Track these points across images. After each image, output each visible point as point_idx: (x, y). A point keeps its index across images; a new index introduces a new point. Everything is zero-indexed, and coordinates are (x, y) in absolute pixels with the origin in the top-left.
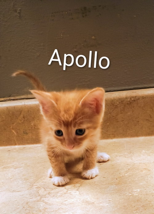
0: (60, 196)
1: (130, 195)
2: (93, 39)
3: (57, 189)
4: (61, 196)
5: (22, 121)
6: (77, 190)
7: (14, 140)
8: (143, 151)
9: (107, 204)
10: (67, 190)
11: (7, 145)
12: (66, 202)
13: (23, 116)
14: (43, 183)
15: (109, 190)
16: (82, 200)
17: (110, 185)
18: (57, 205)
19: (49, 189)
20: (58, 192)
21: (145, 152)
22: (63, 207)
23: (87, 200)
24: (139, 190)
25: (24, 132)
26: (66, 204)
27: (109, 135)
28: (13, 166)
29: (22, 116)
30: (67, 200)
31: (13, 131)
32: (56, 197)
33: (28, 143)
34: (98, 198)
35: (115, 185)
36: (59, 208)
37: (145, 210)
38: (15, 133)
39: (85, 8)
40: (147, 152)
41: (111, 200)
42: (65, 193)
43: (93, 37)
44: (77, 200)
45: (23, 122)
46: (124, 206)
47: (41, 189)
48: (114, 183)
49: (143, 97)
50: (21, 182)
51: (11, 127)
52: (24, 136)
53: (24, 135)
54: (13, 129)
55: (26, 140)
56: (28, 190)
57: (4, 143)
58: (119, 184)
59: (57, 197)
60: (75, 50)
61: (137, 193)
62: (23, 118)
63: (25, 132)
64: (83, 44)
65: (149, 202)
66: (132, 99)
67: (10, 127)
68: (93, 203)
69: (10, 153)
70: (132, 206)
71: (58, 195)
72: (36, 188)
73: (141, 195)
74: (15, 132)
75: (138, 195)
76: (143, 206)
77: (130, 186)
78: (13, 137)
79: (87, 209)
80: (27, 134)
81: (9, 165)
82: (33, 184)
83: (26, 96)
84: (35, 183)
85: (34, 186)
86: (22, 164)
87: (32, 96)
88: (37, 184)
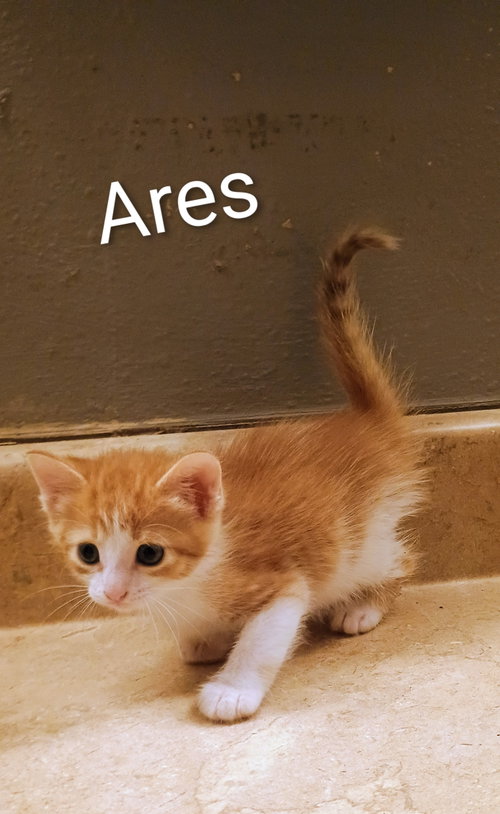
2: (287, 229)
5: (13, 531)
13: (16, 510)
14: (233, 789)
25: (15, 574)
28: (33, 722)
29: (12, 509)
33: (31, 620)
39: (261, 118)
43: (287, 224)
45: (16, 534)
49: (468, 439)
50: (128, 791)
52: (16, 592)
53: (14, 588)
55: (24, 608)
60: (219, 263)
62: (16, 520)
63: (21, 575)
64: (248, 246)
66: (433, 447)
80: (30, 582)
81: (11, 719)
82: (195, 795)
83: (12, 433)
84: (196, 789)
85: (207, 805)
86: (68, 710)
87: (39, 430)
88: (214, 796)
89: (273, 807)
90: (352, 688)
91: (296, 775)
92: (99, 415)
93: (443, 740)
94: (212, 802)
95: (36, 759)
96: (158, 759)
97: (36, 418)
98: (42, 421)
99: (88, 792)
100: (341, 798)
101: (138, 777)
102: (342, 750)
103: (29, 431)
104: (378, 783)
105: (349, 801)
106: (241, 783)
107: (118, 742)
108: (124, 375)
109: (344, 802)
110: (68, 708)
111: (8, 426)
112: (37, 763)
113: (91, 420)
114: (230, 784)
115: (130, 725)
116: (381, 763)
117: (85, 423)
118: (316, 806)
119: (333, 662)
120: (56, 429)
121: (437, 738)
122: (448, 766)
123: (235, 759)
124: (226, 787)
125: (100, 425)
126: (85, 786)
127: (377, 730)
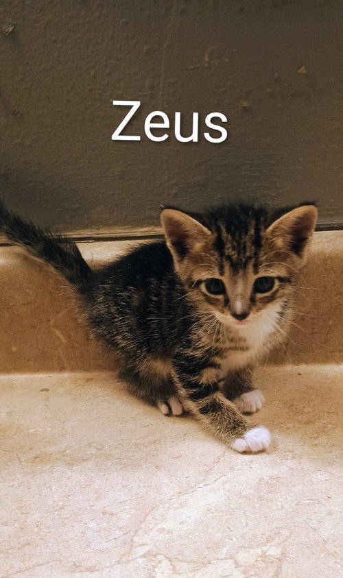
2: (301, 74)
7: (59, 357)
11: (37, 370)
14: (161, 535)
27: (332, 352)
28: (63, 453)
31: (58, 333)
38: (61, 336)
43: (302, 70)
47: (160, 562)
50: (92, 525)
51: (52, 323)
53: (87, 345)
54: (56, 326)
56: (118, 563)
57: (31, 363)
60: (245, 104)
64: (269, 90)
67: (49, 320)
69: (48, 399)
72: (144, 556)
74: (63, 334)
78: (57, 349)
81: (51, 449)
82: (133, 536)
83: (94, 233)
84: (136, 531)
85: (137, 547)
86: (90, 447)
87: (112, 231)
88: (146, 539)
89: (180, 557)
90: (290, 455)
91: (210, 531)
92: (155, 221)
93: (333, 517)
94: (141, 545)
95: (49, 487)
96: (125, 499)
97: (111, 223)
98: (114, 225)
99: (66, 521)
100: (232, 558)
101: (104, 513)
102: (254, 513)
103: (105, 232)
104: (265, 549)
105: (235, 561)
106: (169, 532)
107: (107, 480)
108: (174, 192)
109: (231, 562)
110: (90, 445)
111: (91, 228)
112: (49, 490)
113: (149, 225)
114: (162, 530)
115: (122, 466)
116: (277, 530)
117: (145, 227)
118: (210, 563)
119: (288, 428)
120: (124, 231)
121: (330, 514)
122: (325, 541)
123: (176, 508)
124: (157, 533)
125: (156, 229)
126: (68, 515)
127: (289, 498)
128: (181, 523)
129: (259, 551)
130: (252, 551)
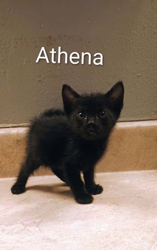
0: (16, 233)
1: (98, 230)
2: (58, 69)
3: (13, 225)
4: (18, 233)
6: (37, 226)
8: (110, 186)
9: (72, 241)
10: (25, 226)
12: (23, 240)
15: (75, 226)
16: (42, 237)
17: (75, 220)
18: (12, 243)
19: (3, 226)
20: (14, 229)
21: (113, 187)
22: (18, 246)
23: (49, 237)
24: (107, 225)
26: (22, 242)
30: (24, 238)
32: (11, 234)
34: (61, 235)
35: (81, 220)
36: (14, 246)
37: (115, 246)
39: (50, 37)
40: (114, 187)
41: (76, 236)
42: (22, 230)
44: (36, 238)
46: (92, 243)
48: (80, 218)
58: (85, 219)
59: (13, 234)
60: (39, 79)
61: (106, 229)
64: (47, 74)
65: (120, 238)
68: (56, 240)
70: (100, 242)
71: (14, 231)
73: (110, 230)
75: (107, 231)
76: (113, 243)
77: (98, 221)
79: (47, 248)
92: (6, 122)
125: (7, 125)
128: (5, 216)
129: (33, 221)
130: (30, 221)
